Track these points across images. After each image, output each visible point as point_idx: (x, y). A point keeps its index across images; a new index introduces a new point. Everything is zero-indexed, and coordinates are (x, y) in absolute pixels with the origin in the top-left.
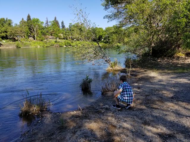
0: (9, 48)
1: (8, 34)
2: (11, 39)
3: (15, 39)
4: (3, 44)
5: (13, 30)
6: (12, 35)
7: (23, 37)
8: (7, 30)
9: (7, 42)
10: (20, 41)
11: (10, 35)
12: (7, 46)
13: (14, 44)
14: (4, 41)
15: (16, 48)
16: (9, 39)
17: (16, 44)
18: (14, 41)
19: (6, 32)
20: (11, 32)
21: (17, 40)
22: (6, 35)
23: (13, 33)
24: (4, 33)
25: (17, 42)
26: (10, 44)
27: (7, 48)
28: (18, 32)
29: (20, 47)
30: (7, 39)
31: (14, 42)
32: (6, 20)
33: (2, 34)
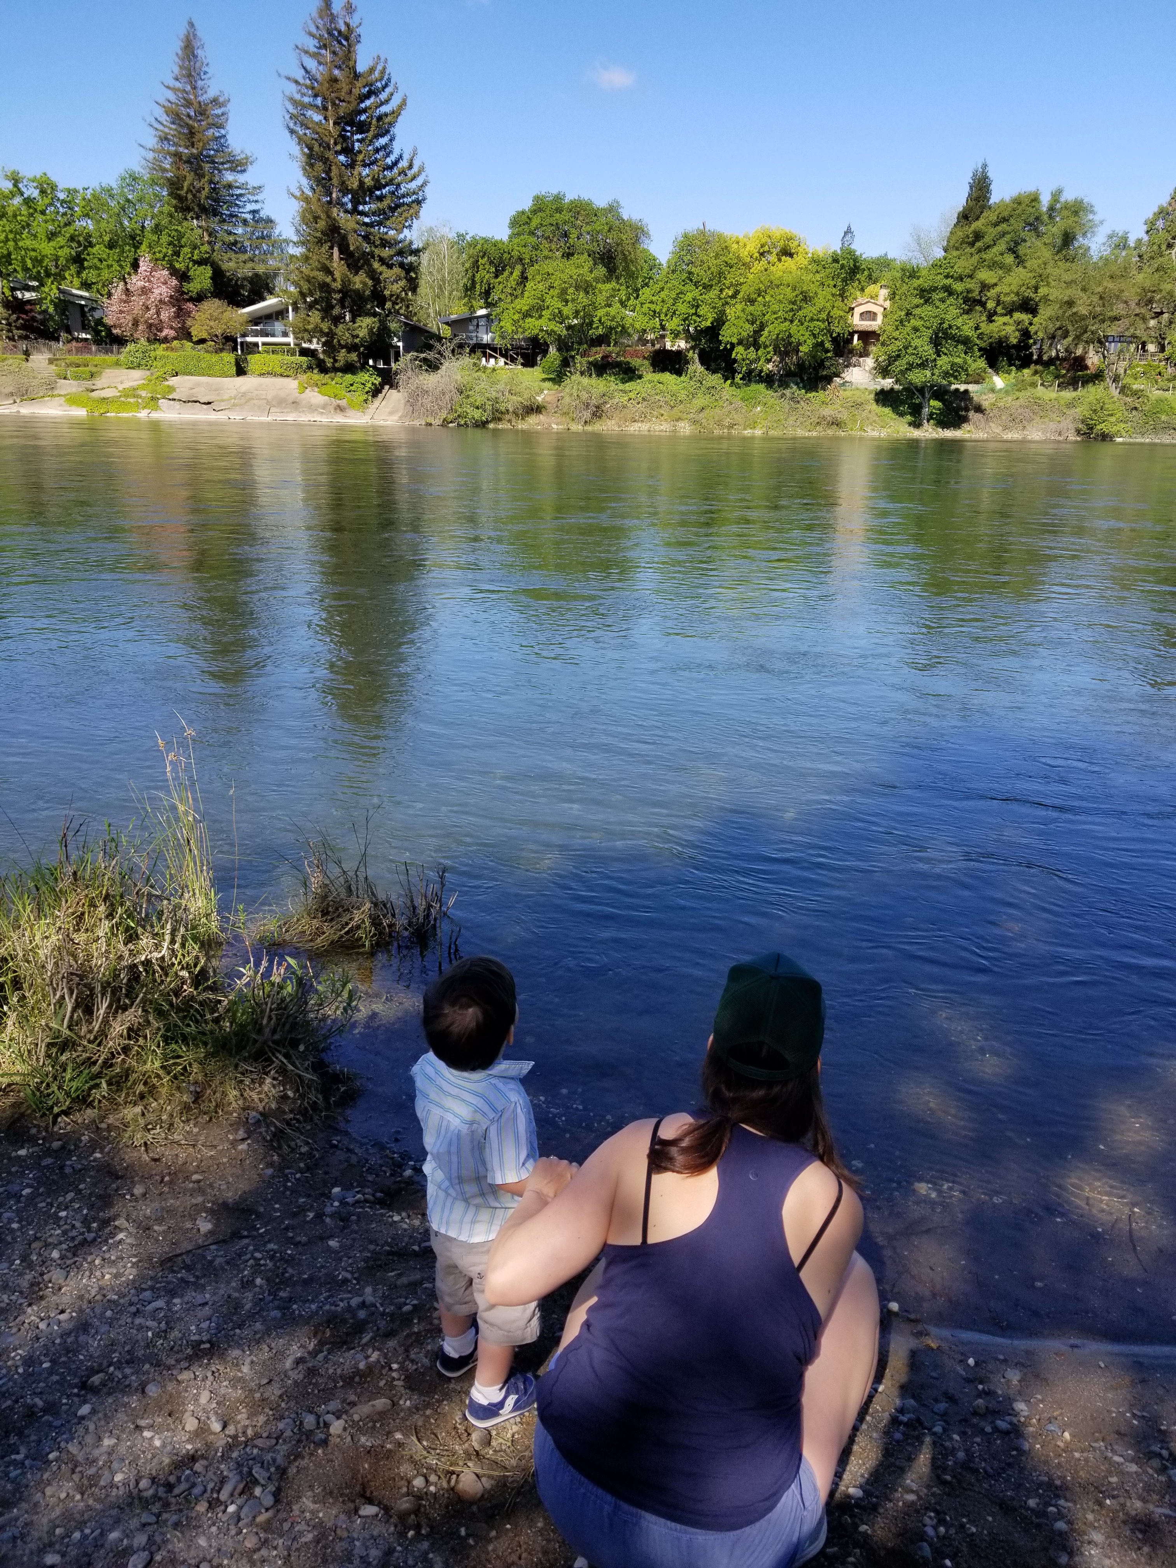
0: (1024, 441)
1: (1040, 324)
2: (1051, 361)
3: (1079, 363)
4: (985, 404)
5: (1084, 290)
6: (1065, 335)
7: (1151, 348)
8: (1036, 288)
9: (1020, 386)
10: (1116, 379)
11: (1051, 328)
12: (1015, 421)
13: (1071, 405)
14: (998, 382)
15: (1073, 437)
16: (1039, 361)
17: (1081, 411)
18: (1073, 383)
19: (1028, 306)
20: (1070, 303)
21: (1098, 376)
22: (1026, 334)
23: (1083, 318)
24: (1010, 312)
25: (1091, 393)
26: (1039, 408)
27: (1009, 436)
28: (1119, 309)
29: (1105, 437)
30: (1025, 362)
31: (1068, 394)
32: (1051, 209)
33: (1000, 320)
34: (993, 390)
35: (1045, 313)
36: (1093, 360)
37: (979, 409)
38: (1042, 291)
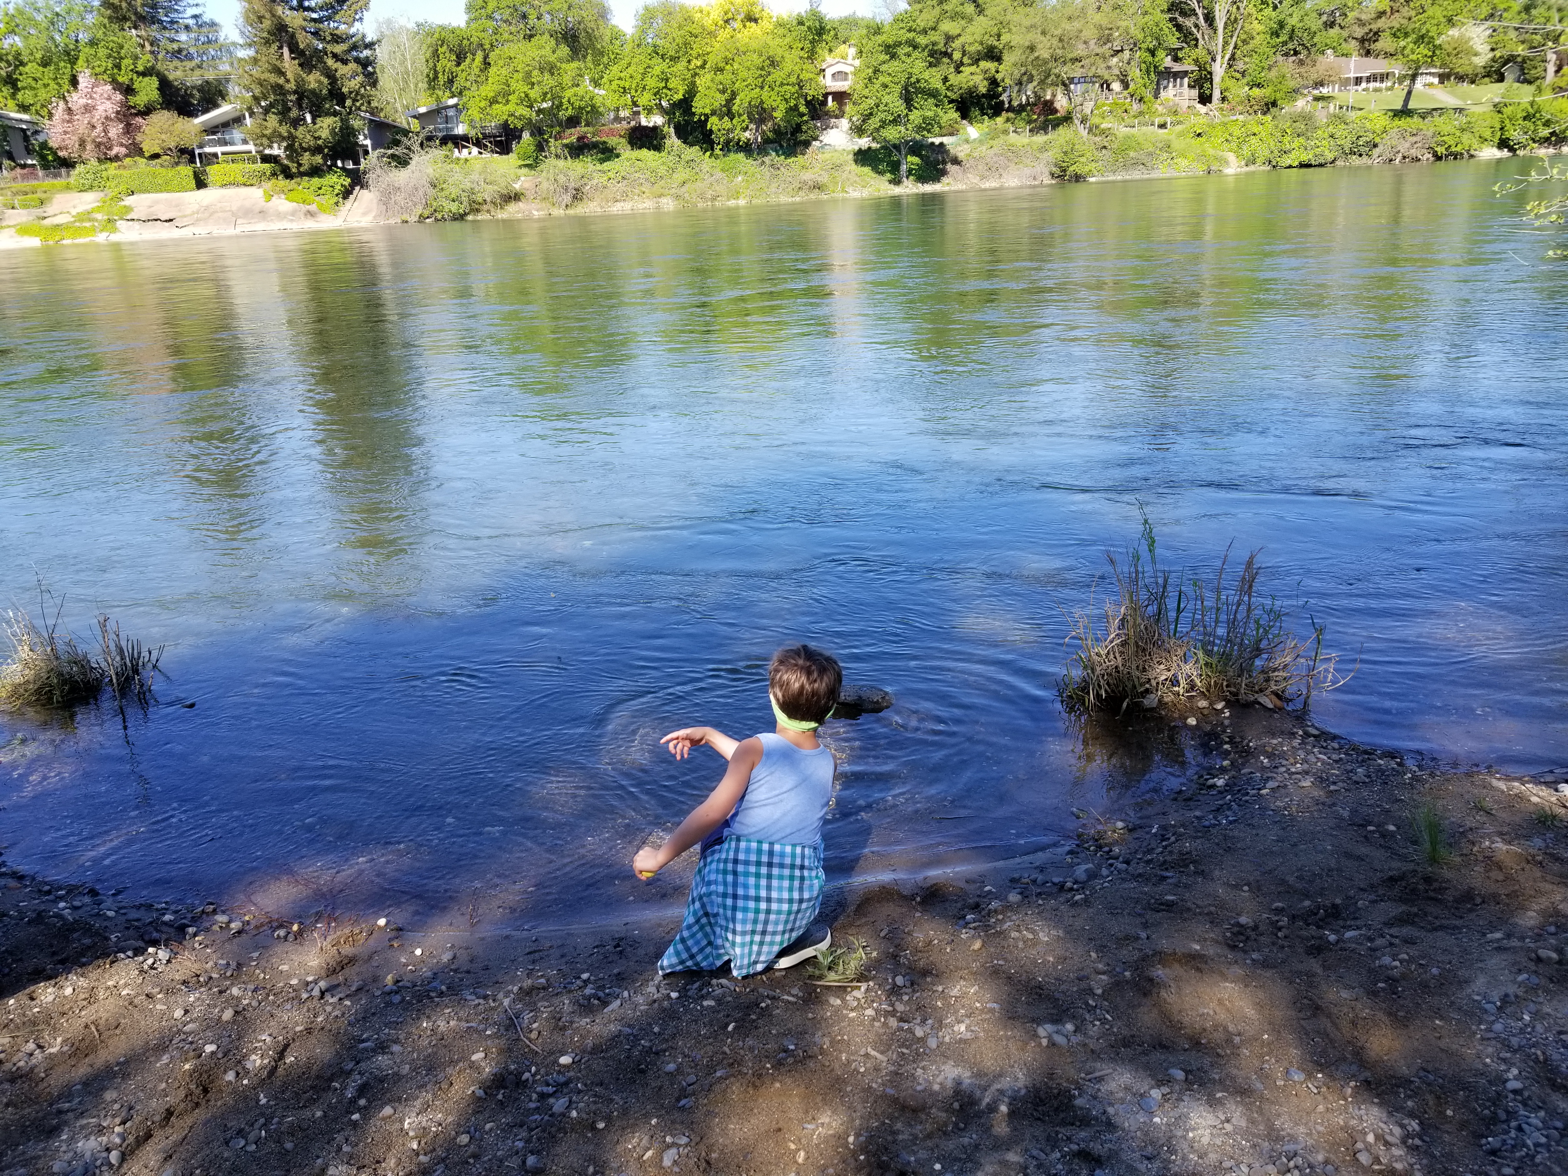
0: (1001, 188)
1: (1007, 71)
2: (1021, 108)
3: (1049, 107)
4: (961, 156)
5: (1044, 33)
6: (1031, 79)
7: (1116, 86)
8: (999, 36)
9: (993, 135)
10: (1083, 121)
11: (1017, 74)
12: (992, 169)
13: (1043, 149)
14: (972, 131)
15: (1048, 181)
16: (1011, 109)
17: (1054, 155)
18: (1044, 128)
19: (993, 55)
20: (1032, 48)
21: (1068, 119)
22: (994, 82)
23: (1046, 62)
24: (976, 62)
25: (1062, 134)
26: (1014, 155)
27: (987, 185)
28: (1080, 50)
29: (1078, 178)
30: (997, 110)
31: (1040, 139)
33: (967, 70)
34: (967, 141)
35: (1009, 58)
36: (1061, 103)
37: (956, 161)
38: (1005, 38)
